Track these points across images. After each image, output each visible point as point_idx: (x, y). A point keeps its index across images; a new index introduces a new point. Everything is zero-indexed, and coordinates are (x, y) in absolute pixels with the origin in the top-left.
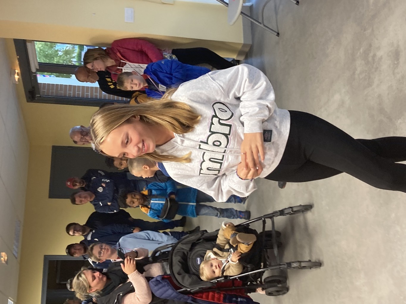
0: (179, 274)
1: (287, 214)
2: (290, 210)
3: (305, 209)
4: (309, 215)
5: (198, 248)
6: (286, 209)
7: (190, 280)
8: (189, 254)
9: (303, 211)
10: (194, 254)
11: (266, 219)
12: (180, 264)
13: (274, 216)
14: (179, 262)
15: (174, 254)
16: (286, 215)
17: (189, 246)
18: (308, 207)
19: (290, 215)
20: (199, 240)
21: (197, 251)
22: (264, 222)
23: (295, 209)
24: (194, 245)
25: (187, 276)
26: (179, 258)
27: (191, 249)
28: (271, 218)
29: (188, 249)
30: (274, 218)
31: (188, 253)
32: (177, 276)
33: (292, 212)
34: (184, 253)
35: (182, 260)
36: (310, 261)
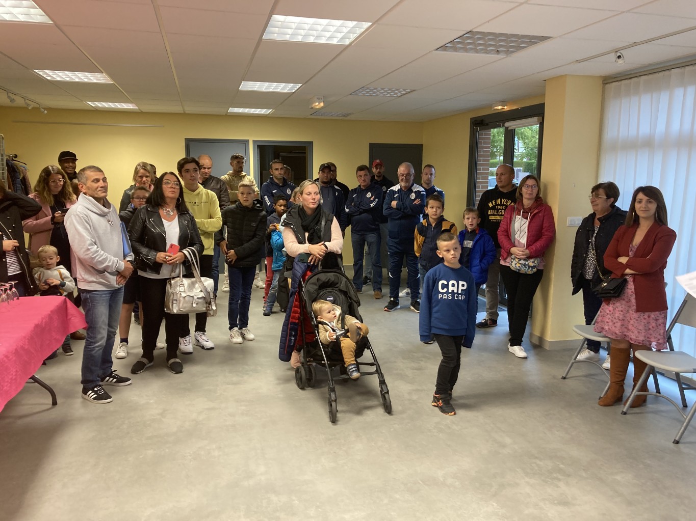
0: (318, 280)
1: (382, 388)
2: (385, 391)
3: (387, 406)
4: (381, 411)
5: (342, 297)
6: (387, 386)
7: (312, 290)
8: (337, 289)
9: (385, 404)
10: (336, 294)
11: (375, 366)
12: (327, 280)
13: (379, 374)
14: (329, 279)
15: (336, 274)
16: (380, 386)
17: (344, 289)
18: (388, 409)
19: (381, 391)
20: (350, 298)
21: (339, 296)
22: (372, 364)
23: (386, 396)
24: (345, 293)
25: (316, 287)
26: (333, 279)
27: (341, 291)
28: (377, 370)
29: (341, 288)
30: (376, 375)
31: (337, 287)
32: (316, 277)
33: (383, 392)
34: (337, 283)
35: (331, 282)
36: (337, 411)
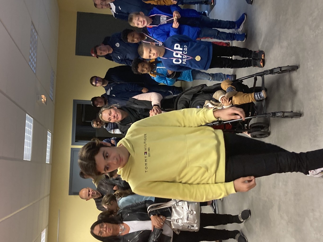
2: (279, 70)
3: (292, 69)
5: (198, 99)
6: (275, 68)
8: (191, 103)
9: (290, 71)
10: (195, 103)
13: (264, 74)
15: (178, 102)
16: (275, 74)
17: (191, 96)
18: (294, 68)
19: (278, 73)
20: (199, 92)
22: (256, 79)
23: (283, 69)
24: (195, 96)
27: (193, 99)
28: (261, 76)
29: (190, 99)
33: (280, 72)
34: (186, 102)
36: (292, 112)
